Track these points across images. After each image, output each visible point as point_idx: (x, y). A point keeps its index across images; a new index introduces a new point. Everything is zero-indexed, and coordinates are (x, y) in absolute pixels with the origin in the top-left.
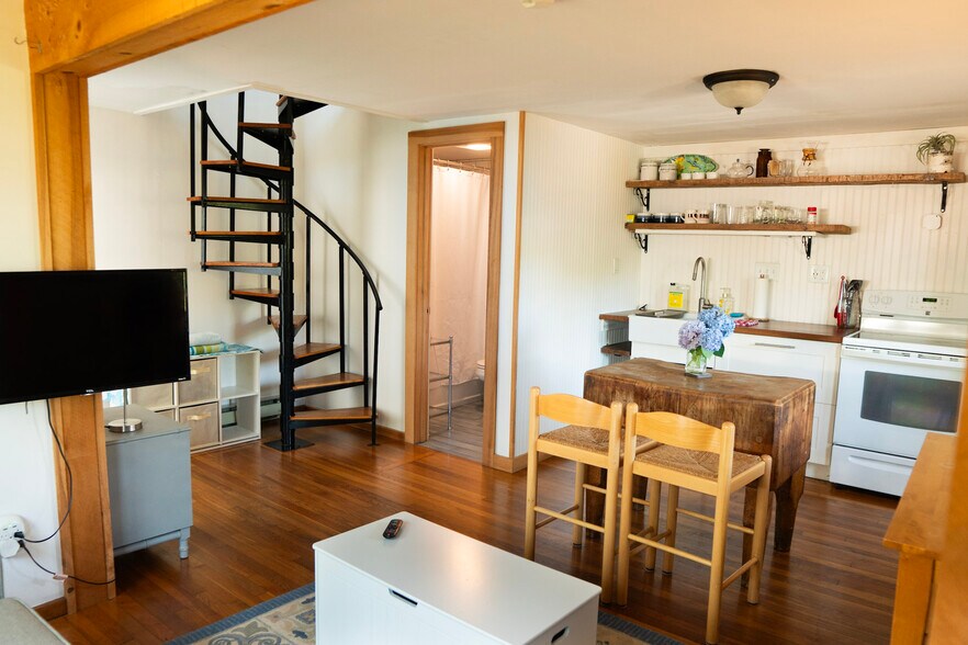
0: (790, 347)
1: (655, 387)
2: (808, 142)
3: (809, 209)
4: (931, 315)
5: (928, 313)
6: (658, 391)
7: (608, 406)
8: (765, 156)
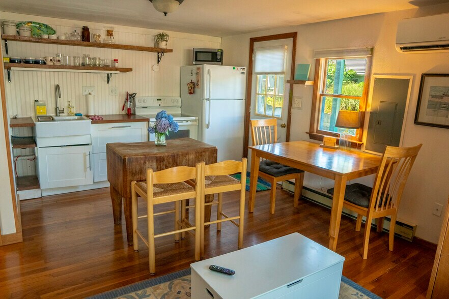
0: (127, 127)
1: (166, 154)
2: (109, 26)
3: (115, 60)
4: (161, 106)
5: (160, 105)
6: (168, 156)
7: (195, 166)
8: (85, 30)
